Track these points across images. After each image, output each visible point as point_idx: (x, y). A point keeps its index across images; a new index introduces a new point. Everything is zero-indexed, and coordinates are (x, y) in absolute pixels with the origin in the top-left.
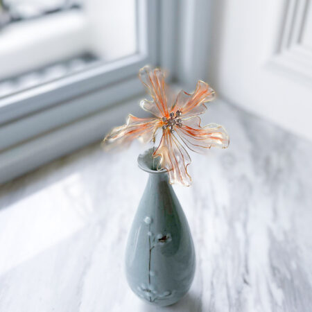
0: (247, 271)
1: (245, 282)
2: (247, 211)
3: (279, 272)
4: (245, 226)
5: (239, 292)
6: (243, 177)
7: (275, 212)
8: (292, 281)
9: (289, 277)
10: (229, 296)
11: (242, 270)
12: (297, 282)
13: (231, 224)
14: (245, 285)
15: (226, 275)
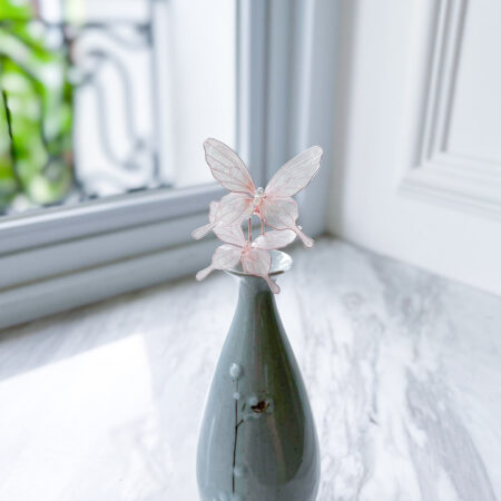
0: (375, 410)
1: (372, 420)
2: (376, 351)
3: (421, 412)
4: (373, 364)
5: (363, 431)
6: (374, 317)
7: (416, 353)
8: (439, 423)
9: (434, 418)
10: (348, 435)
11: (369, 408)
12: (445, 424)
13: (354, 362)
14: (371, 424)
15: (346, 413)
